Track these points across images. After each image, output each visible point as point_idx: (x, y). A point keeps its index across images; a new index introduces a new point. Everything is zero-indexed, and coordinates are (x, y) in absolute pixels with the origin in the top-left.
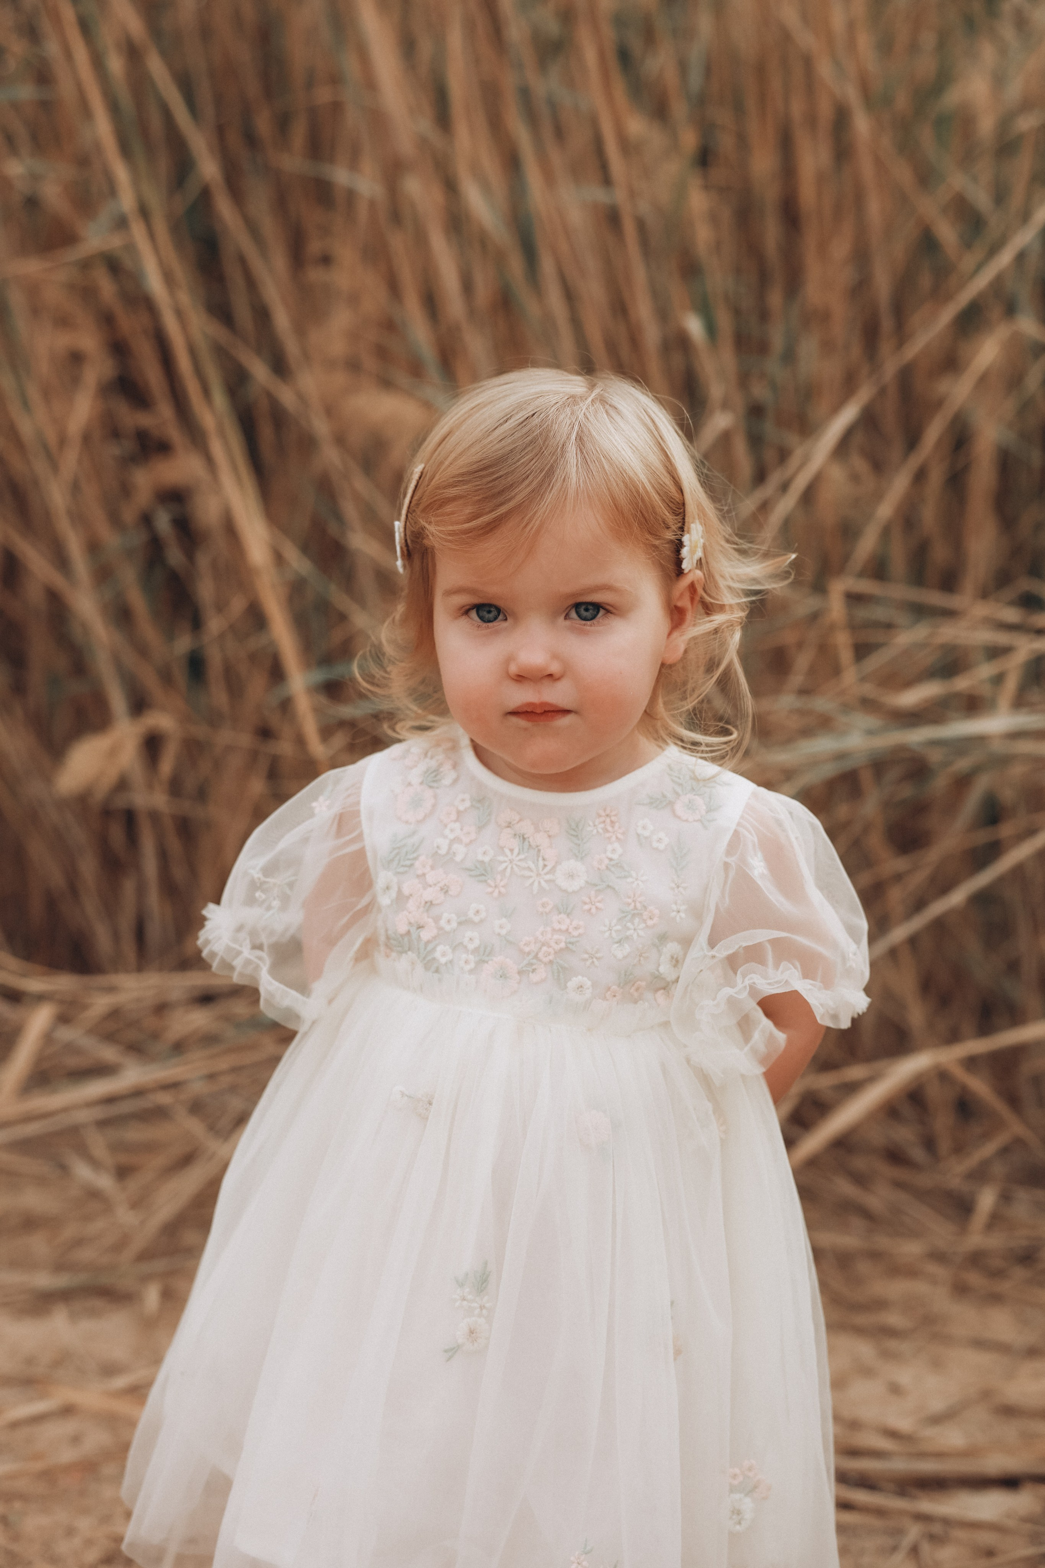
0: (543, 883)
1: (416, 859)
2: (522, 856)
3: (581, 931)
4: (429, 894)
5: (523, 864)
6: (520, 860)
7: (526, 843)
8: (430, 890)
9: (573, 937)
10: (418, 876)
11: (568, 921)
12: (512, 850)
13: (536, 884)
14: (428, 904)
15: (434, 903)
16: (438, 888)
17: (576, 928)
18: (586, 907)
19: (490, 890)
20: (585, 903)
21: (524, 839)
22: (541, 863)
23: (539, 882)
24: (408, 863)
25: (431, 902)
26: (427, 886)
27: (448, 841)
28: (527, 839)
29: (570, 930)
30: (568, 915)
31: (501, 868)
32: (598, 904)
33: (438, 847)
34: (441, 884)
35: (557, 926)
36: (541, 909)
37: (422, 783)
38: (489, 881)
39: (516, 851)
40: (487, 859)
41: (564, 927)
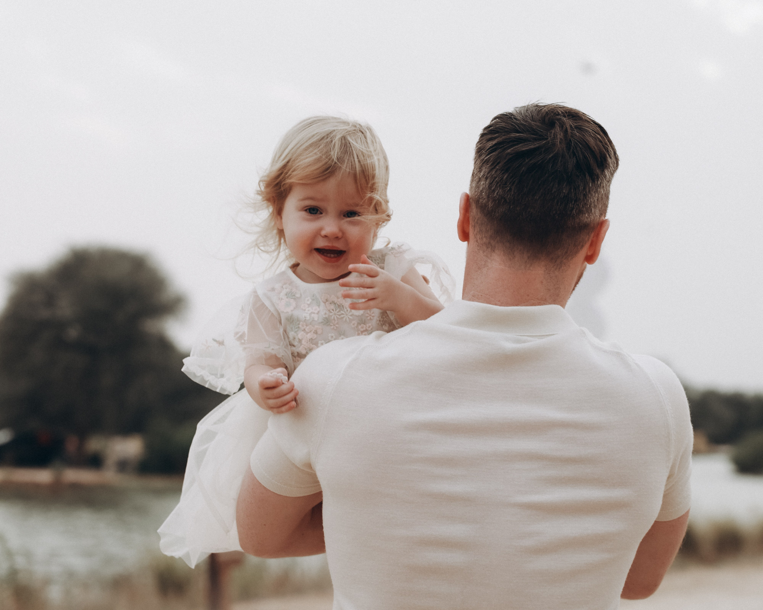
0: (350, 317)
1: (299, 324)
2: (337, 311)
3: (371, 327)
4: (309, 336)
5: (339, 313)
6: (338, 312)
7: (337, 305)
8: (309, 334)
9: (370, 330)
10: (303, 331)
11: (365, 326)
12: (333, 310)
13: (347, 318)
14: (311, 340)
15: (313, 338)
16: (312, 333)
17: (369, 327)
18: (369, 318)
19: (332, 327)
20: (368, 317)
21: (335, 304)
22: (345, 310)
23: (348, 317)
24: (297, 326)
25: (312, 339)
26: (307, 333)
27: (308, 315)
28: (336, 304)
29: (367, 329)
30: (364, 324)
31: (332, 318)
32: (372, 315)
33: (305, 317)
34: (313, 331)
35: (362, 330)
36: (353, 326)
37: (287, 298)
38: (331, 324)
39: (334, 310)
40: (327, 316)
41: (364, 329)
